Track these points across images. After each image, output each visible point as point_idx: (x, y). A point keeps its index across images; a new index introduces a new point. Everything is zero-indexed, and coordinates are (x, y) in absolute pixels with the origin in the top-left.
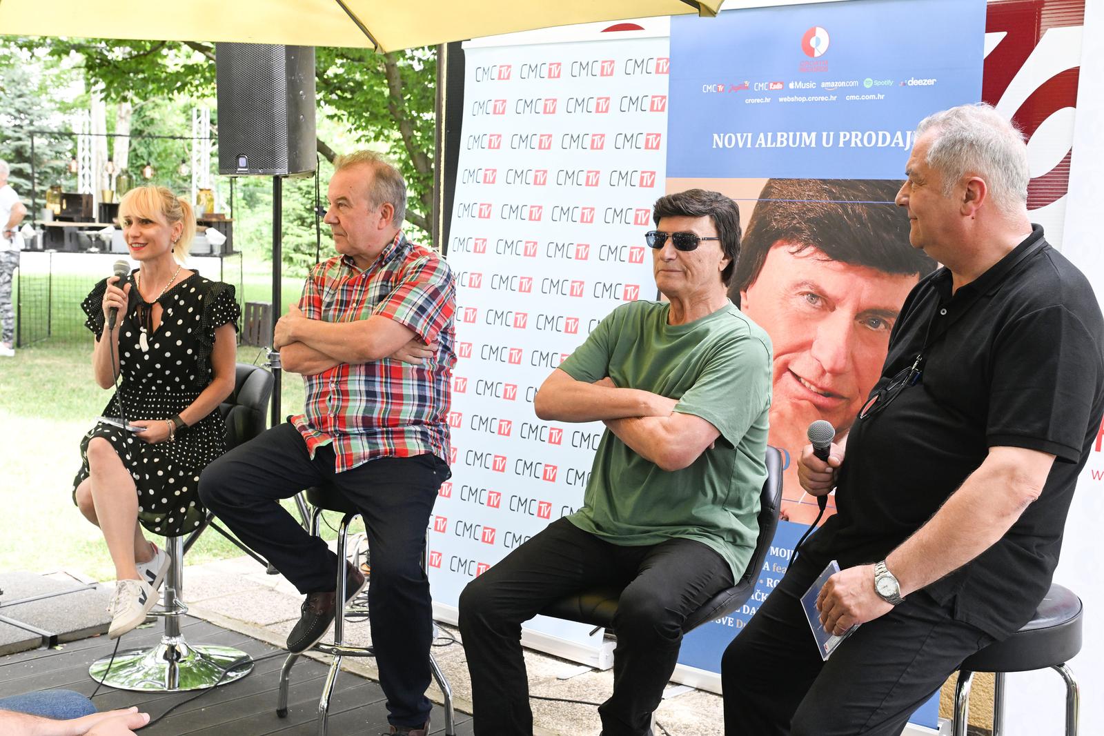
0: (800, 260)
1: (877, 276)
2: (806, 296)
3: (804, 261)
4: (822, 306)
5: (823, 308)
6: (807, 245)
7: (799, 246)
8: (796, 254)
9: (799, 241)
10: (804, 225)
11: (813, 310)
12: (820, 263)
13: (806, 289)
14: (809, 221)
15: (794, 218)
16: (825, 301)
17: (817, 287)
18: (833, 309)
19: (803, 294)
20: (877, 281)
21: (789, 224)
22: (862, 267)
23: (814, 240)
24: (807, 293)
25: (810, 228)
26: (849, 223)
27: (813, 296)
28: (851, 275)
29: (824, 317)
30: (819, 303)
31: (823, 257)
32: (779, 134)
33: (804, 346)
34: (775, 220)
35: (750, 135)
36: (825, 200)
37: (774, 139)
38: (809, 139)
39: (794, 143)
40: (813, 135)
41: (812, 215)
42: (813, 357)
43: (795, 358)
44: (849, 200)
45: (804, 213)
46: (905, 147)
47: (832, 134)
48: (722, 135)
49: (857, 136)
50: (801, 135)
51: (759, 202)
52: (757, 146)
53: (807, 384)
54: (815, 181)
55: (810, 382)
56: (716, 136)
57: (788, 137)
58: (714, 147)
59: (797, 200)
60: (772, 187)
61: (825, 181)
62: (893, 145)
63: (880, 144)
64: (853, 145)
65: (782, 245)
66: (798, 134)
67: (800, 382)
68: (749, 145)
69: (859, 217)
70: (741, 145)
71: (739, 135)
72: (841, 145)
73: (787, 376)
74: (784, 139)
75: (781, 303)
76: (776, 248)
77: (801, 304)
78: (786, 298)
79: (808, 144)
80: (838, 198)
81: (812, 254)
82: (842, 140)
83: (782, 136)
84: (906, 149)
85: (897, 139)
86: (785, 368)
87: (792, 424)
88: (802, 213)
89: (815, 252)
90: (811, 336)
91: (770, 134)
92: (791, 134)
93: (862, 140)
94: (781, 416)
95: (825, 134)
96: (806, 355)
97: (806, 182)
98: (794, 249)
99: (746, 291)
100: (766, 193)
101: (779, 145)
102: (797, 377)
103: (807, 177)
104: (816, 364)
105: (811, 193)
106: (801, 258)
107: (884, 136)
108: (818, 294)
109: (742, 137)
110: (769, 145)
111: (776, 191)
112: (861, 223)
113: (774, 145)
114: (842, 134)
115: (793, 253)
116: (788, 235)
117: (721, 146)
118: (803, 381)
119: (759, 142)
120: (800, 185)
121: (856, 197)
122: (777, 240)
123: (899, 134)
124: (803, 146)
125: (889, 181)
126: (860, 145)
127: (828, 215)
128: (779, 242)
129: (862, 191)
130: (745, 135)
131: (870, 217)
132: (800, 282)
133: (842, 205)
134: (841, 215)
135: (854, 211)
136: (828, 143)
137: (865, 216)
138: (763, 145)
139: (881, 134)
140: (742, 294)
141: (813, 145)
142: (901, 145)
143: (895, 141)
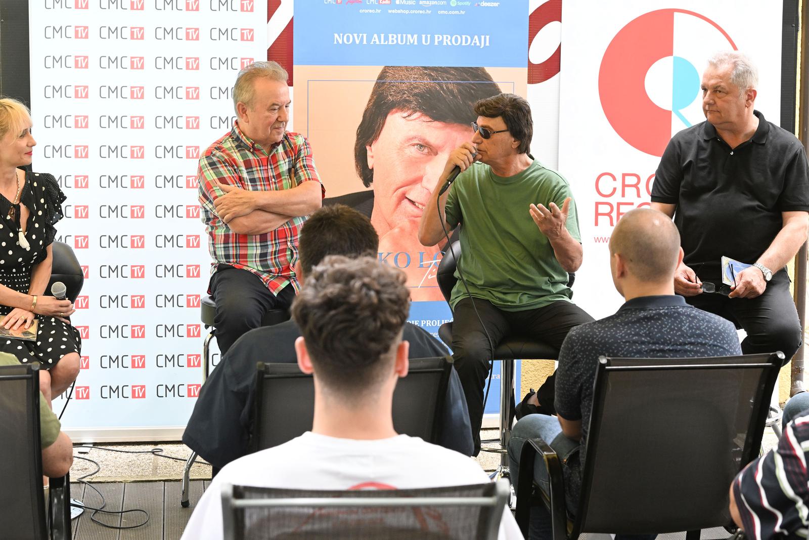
0: (410, 122)
1: (466, 130)
2: (416, 147)
3: (413, 122)
4: (428, 153)
5: (429, 154)
6: (415, 111)
7: (409, 112)
8: (407, 118)
9: (409, 109)
10: (412, 98)
11: (422, 156)
12: (425, 124)
13: (417, 142)
14: (415, 95)
15: (405, 93)
16: (431, 149)
17: (424, 140)
18: (436, 154)
19: (414, 145)
20: (466, 133)
21: (401, 98)
22: (455, 125)
23: (420, 108)
24: (417, 144)
25: (416, 100)
26: (445, 95)
27: (421, 146)
28: (448, 130)
29: (430, 160)
30: (426, 151)
31: (427, 119)
32: (390, 36)
33: (417, 180)
34: (391, 95)
35: (365, 35)
36: (427, 81)
37: (386, 39)
38: (413, 39)
39: (402, 41)
40: (415, 36)
41: (417, 91)
42: (423, 187)
43: (411, 189)
44: (444, 80)
45: (412, 90)
46: (481, 46)
47: (429, 36)
48: (341, 35)
49: (447, 38)
50: (406, 37)
51: (377, 83)
52: (372, 43)
53: (420, 206)
54: (418, 68)
55: (422, 204)
56: (336, 35)
57: (397, 36)
58: (335, 43)
59: (406, 81)
60: (387, 72)
61: (425, 68)
62: (473, 44)
63: (464, 44)
64: (445, 44)
65: (396, 112)
66: (404, 35)
67: (415, 205)
68: (365, 42)
69: (452, 92)
70: (357, 42)
71: (355, 35)
72: (436, 43)
73: (405, 202)
74: (394, 39)
75: (398, 152)
76: (392, 114)
77: (413, 151)
78: (401, 149)
79: (412, 42)
80: (436, 80)
81: (419, 117)
82: (436, 40)
83: (393, 37)
84: (481, 47)
85: (475, 40)
86: (404, 197)
87: (411, 235)
88: (410, 90)
89: (422, 115)
90: (421, 173)
91: (382, 35)
92: (399, 36)
93: (451, 41)
94: (402, 230)
95: (424, 36)
96: (418, 187)
97: (412, 68)
98: (405, 114)
99: (371, 146)
100: (382, 77)
101: (390, 43)
102: (412, 202)
103: (413, 66)
104: (426, 191)
105: (416, 76)
106: (411, 120)
107: (466, 39)
108: (425, 145)
109: (358, 36)
110: (382, 43)
111: (390, 75)
112: (453, 95)
113: (386, 43)
114: (436, 36)
115: (405, 118)
116: (401, 105)
117: (341, 42)
118: (417, 204)
119: (373, 40)
120: (407, 71)
121: (448, 79)
122: (393, 108)
123: (476, 37)
124: (408, 43)
125: (471, 68)
126: (449, 44)
127: (429, 91)
128: (394, 110)
129: (453, 75)
130: (361, 35)
131: (460, 92)
132: (411, 137)
133: (439, 84)
134: (438, 91)
135: (448, 88)
136: (426, 42)
137: (456, 91)
138: (378, 43)
139: (464, 37)
140: (368, 148)
141: (416, 43)
142: (478, 44)
143: (474, 41)
